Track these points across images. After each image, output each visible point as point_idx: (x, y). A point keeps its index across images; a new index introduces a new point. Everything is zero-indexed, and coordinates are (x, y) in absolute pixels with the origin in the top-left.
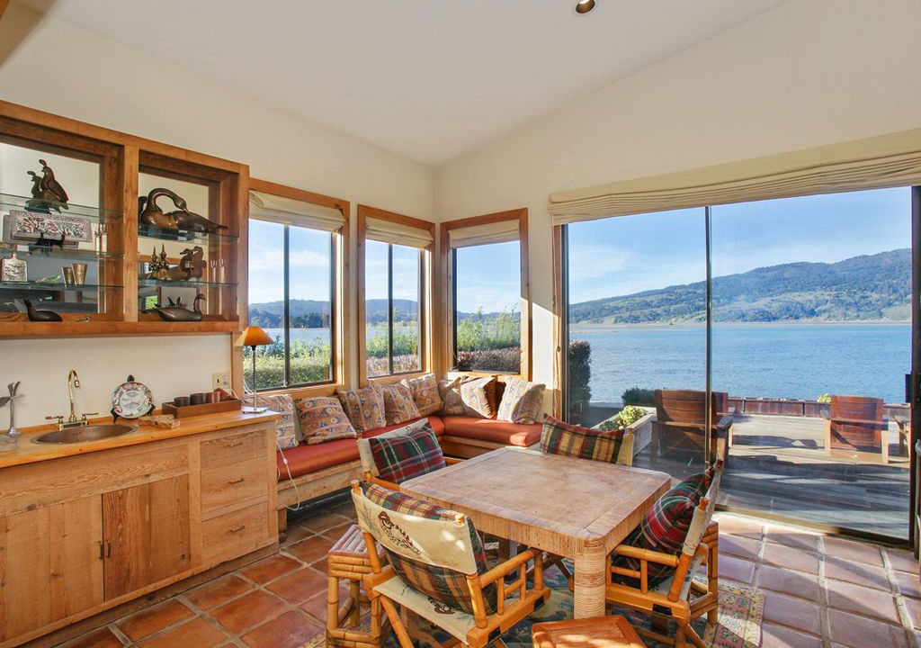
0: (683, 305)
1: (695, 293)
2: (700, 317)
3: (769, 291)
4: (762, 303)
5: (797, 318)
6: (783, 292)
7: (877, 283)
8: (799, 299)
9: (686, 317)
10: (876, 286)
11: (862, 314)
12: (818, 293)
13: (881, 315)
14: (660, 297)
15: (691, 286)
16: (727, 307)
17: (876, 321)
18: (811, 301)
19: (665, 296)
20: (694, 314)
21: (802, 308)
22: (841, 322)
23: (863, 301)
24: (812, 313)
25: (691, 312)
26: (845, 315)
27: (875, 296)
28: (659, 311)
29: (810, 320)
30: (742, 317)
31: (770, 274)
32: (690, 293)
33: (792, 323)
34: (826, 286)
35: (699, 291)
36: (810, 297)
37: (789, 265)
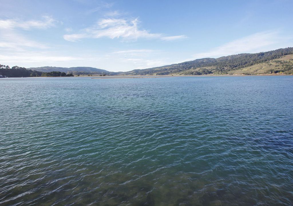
0: (176, 70)
1: (179, 66)
2: (180, 73)
3: (199, 66)
4: (197, 70)
5: (206, 74)
6: (203, 67)
7: (227, 64)
8: (207, 69)
9: (177, 73)
10: (226, 65)
11: (222, 73)
12: (212, 67)
13: (227, 73)
14: (170, 67)
15: (178, 64)
16: (188, 70)
17: (226, 75)
18: (210, 69)
19: (171, 67)
20: (179, 72)
21: (208, 71)
22: (218, 75)
23: (223, 70)
24: (210, 73)
25: (178, 72)
26: (218, 73)
27: (226, 68)
28: (169, 71)
29: (209, 75)
30: (192, 73)
31: (200, 61)
32: (178, 66)
33: (205, 75)
34: (214, 65)
35: (180, 66)
36: (210, 68)
37: (205, 59)
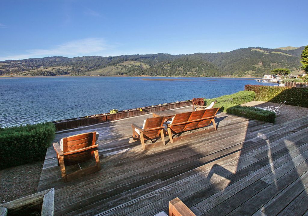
0: (16, 68)
1: (21, 64)
2: (25, 73)
3: (52, 65)
4: (50, 69)
5: (62, 75)
6: (57, 66)
7: (83, 65)
8: (62, 69)
9: (19, 73)
10: (82, 66)
11: (80, 74)
12: (67, 67)
13: (84, 74)
14: (3, 64)
15: (19, 61)
16: (36, 70)
17: (83, 76)
18: (65, 69)
19: (6, 64)
20: (22, 72)
21: (63, 72)
22: (75, 76)
23: (79, 70)
24: (66, 73)
25: (20, 71)
26: (75, 74)
27: (82, 69)
28: (4, 70)
29: (66, 76)
30: (43, 74)
31: (50, 59)
32: (18, 64)
33: (60, 76)
34: (70, 65)
35: (23, 63)
36: (65, 68)
37: (57, 57)
